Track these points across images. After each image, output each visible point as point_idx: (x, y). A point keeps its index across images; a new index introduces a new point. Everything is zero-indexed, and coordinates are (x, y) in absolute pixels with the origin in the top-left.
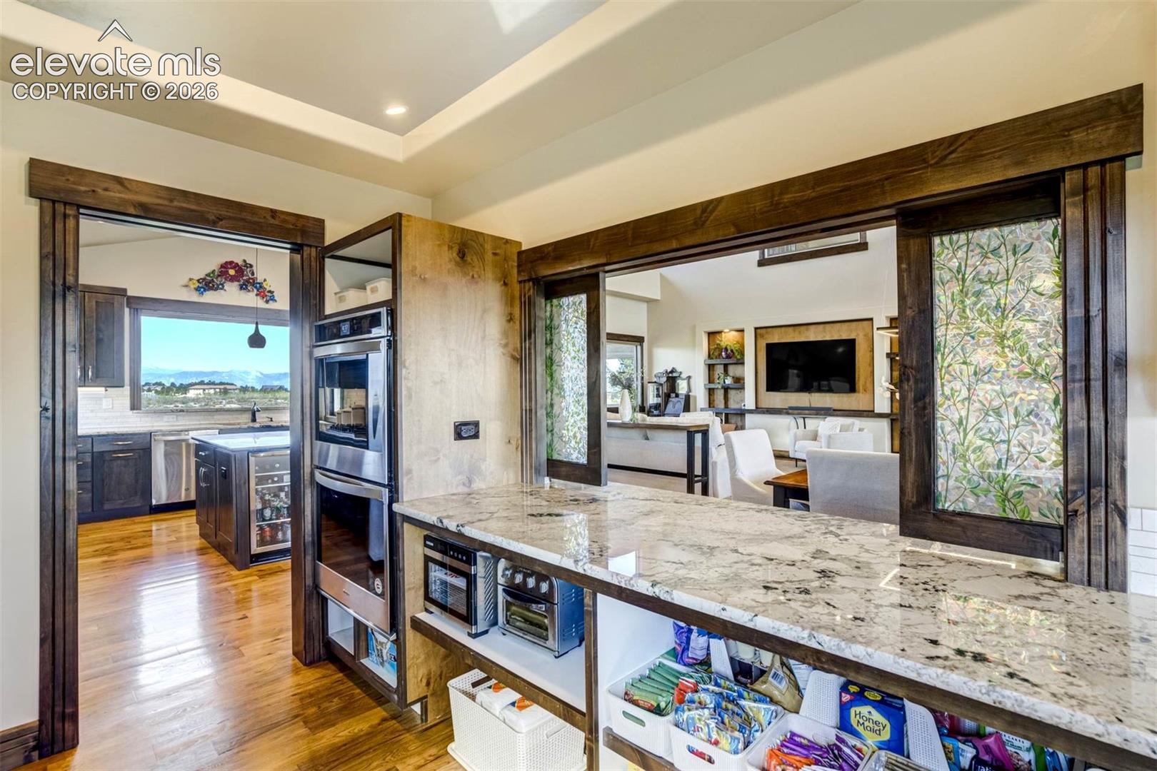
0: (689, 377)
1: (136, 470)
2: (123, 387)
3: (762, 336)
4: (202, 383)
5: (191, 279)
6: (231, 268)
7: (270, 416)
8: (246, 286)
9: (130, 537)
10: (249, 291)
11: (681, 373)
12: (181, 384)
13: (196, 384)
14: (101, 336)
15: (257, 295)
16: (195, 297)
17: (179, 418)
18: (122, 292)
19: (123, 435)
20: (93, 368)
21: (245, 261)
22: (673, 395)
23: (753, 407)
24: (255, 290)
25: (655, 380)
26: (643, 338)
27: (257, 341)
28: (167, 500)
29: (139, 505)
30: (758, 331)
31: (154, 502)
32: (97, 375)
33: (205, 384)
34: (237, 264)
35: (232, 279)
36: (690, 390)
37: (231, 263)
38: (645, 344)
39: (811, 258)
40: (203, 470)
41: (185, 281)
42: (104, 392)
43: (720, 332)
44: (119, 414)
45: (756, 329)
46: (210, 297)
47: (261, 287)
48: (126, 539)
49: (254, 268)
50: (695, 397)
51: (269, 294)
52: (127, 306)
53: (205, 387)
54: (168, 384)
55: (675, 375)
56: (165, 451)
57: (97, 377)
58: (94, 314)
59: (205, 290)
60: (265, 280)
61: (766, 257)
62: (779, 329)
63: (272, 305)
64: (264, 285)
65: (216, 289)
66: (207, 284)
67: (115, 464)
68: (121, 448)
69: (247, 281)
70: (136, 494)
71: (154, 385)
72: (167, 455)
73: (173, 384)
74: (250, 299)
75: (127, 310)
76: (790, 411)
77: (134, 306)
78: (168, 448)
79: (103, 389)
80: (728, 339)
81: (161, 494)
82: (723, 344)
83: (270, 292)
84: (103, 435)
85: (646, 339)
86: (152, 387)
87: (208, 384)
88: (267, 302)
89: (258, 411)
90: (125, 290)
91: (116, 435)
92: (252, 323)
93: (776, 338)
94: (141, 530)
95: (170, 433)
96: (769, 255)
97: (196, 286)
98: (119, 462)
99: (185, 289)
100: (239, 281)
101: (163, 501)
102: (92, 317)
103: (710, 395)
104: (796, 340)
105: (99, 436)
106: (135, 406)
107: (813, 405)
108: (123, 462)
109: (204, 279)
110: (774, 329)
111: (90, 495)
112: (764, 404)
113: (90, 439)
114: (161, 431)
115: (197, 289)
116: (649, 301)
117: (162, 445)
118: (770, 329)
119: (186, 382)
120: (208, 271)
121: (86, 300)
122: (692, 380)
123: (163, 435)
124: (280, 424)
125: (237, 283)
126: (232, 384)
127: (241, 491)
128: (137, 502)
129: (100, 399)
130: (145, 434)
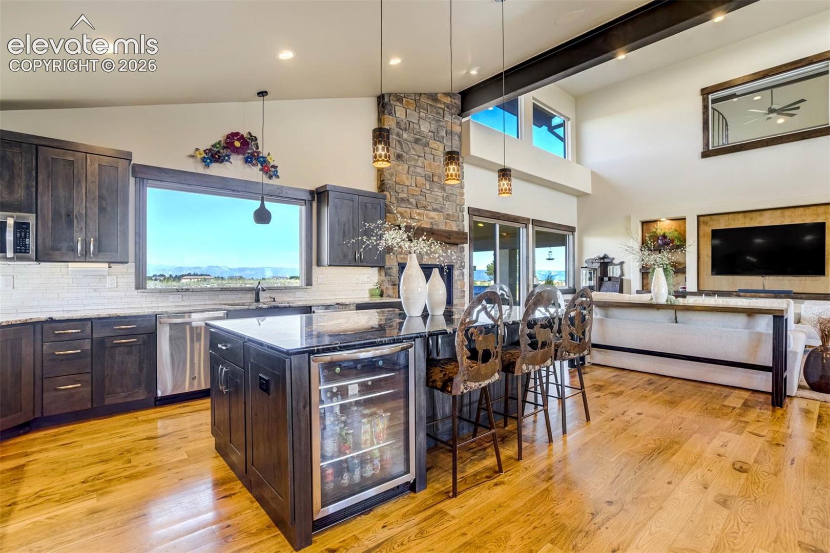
0: (622, 263)
1: (139, 358)
2: (127, 263)
3: (706, 223)
4: (189, 275)
5: (197, 150)
6: (237, 140)
7: (273, 296)
8: (251, 158)
9: (129, 451)
10: (254, 165)
11: (613, 259)
12: (176, 276)
13: (185, 275)
14: (104, 205)
15: (260, 170)
16: (200, 169)
17: (185, 298)
18: (127, 157)
19: (125, 317)
20: (95, 240)
21: (250, 134)
22: (606, 279)
23: (695, 290)
24: (259, 165)
25: (586, 265)
26: (575, 228)
27: (262, 216)
28: (173, 390)
29: (143, 397)
30: (702, 219)
31: (159, 394)
32: (100, 249)
33: (191, 275)
34: (242, 135)
35: (236, 151)
36: (622, 274)
37: (237, 134)
38: (576, 234)
39: (767, 146)
40: (223, 369)
41: (191, 152)
42: (107, 269)
43: (655, 221)
44: (123, 294)
45: (699, 217)
46: (216, 170)
47: (265, 161)
48: (125, 454)
49: (259, 142)
50: (629, 281)
51: (273, 169)
52: (133, 176)
53: (191, 277)
54: (167, 276)
55: (606, 260)
56: (170, 336)
57: (99, 251)
58: (97, 180)
59: (211, 162)
60: (269, 154)
61: (711, 148)
62: (726, 216)
63: (274, 181)
64: (268, 158)
65: (222, 162)
66: (214, 156)
67: (117, 352)
68: (124, 332)
69: (252, 154)
70: (140, 384)
71: (159, 276)
72: (172, 339)
73: (171, 276)
74: (254, 174)
75: (132, 180)
76: (741, 294)
77: (139, 175)
78: (173, 332)
79: (106, 265)
80: (665, 227)
81: (166, 385)
82: (660, 232)
83: (274, 167)
84: (104, 318)
85: (576, 229)
86: (158, 278)
87: (193, 275)
88: (270, 177)
89: (263, 290)
90: (130, 154)
91: (119, 317)
92: (257, 199)
93: (722, 224)
94: (145, 435)
95: (177, 315)
96: (713, 147)
97: (202, 156)
98: (121, 349)
99: (191, 160)
100: (243, 154)
101: (169, 392)
102: (95, 182)
103: (643, 278)
104: (747, 225)
105: (100, 318)
106: (140, 284)
107: (766, 288)
108: (126, 349)
109: (210, 150)
110: (720, 216)
111: (89, 388)
112: (706, 287)
113: (90, 323)
114: (167, 313)
115: (204, 160)
116: (580, 195)
117: (167, 329)
118: (716, 216)
119: (179, 274)
120: (214, 142)
121: (88, 163)
122: (625, 266)
123: (169, 317)
124: (287, 305)
125: (241, 157)
126: (209, 275)
127: (299, 421)
128: (141, 395)
129: (104, 277)
130: (150, 316)
